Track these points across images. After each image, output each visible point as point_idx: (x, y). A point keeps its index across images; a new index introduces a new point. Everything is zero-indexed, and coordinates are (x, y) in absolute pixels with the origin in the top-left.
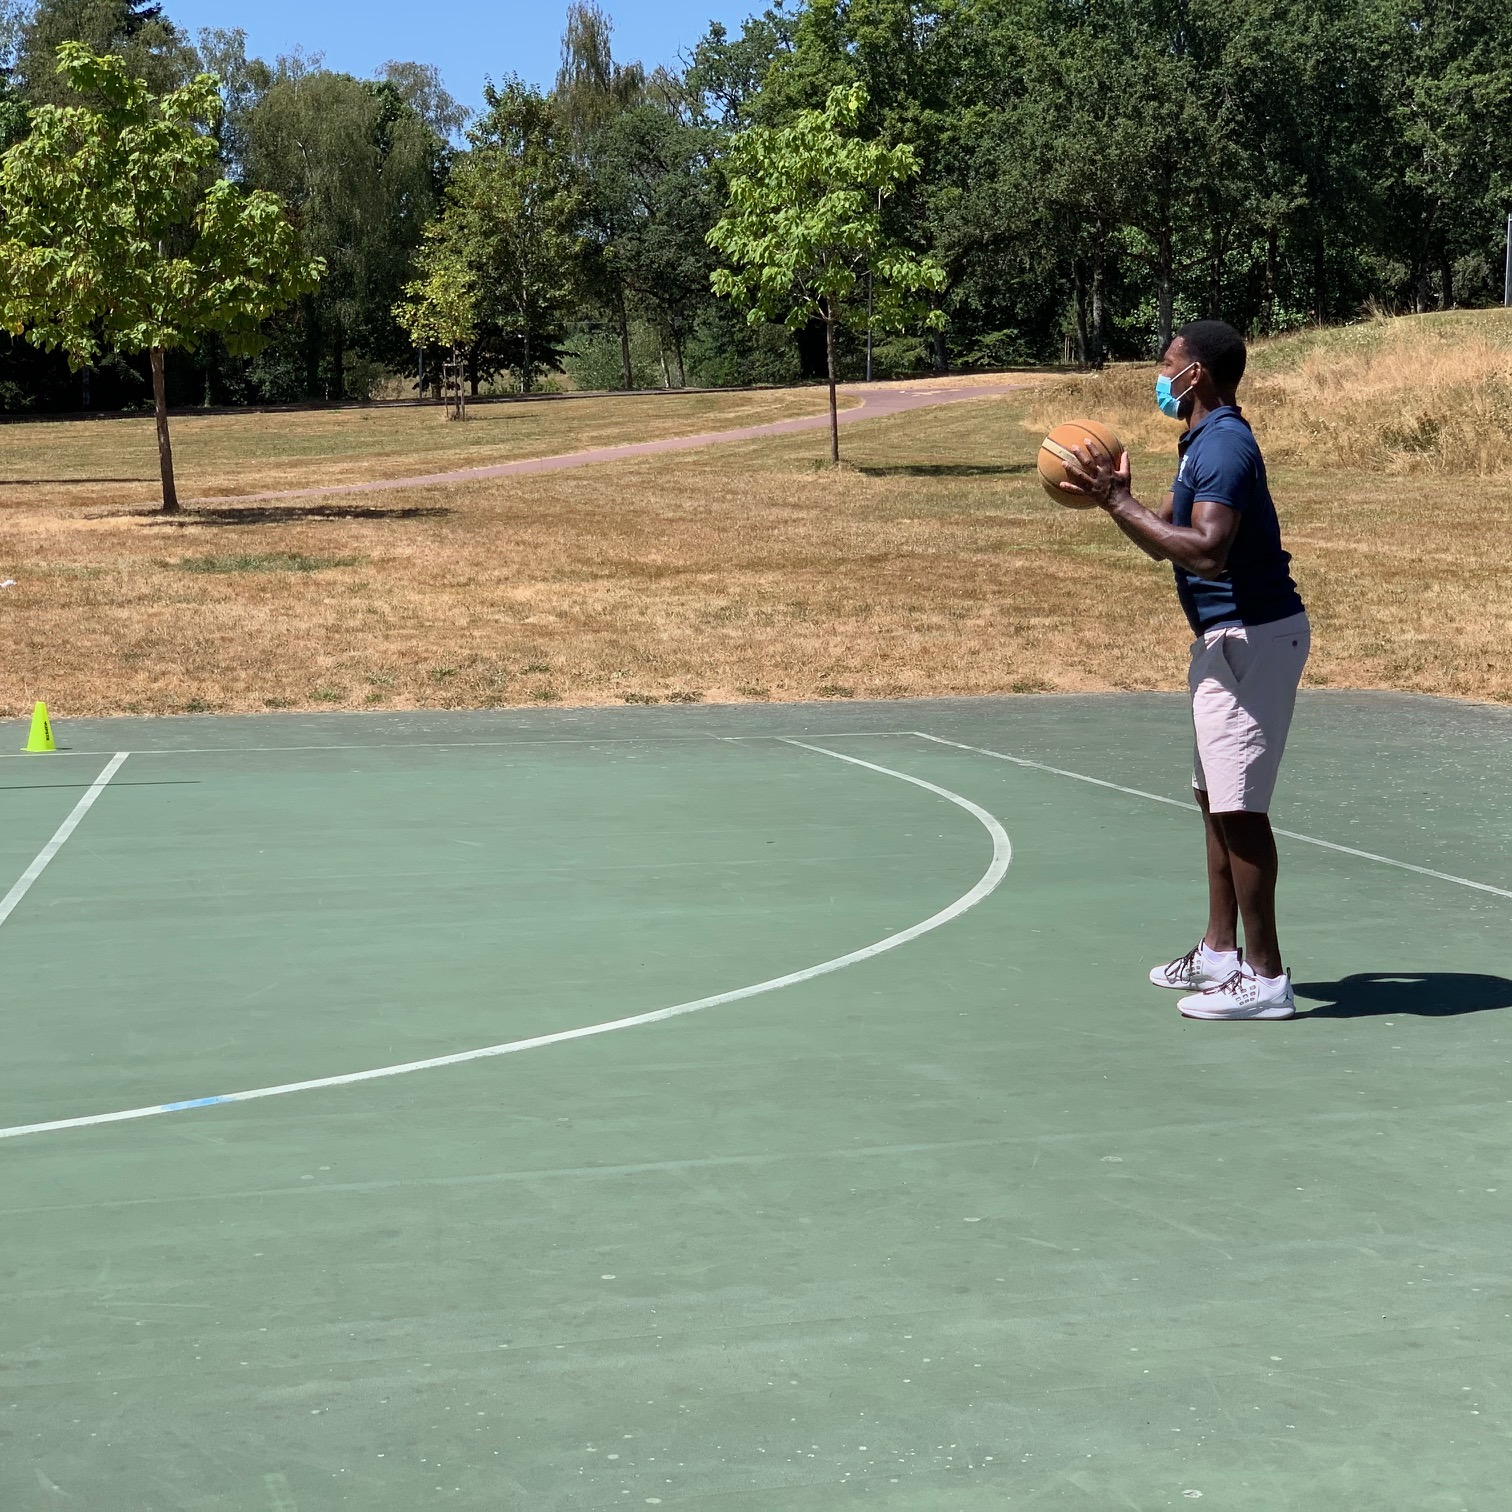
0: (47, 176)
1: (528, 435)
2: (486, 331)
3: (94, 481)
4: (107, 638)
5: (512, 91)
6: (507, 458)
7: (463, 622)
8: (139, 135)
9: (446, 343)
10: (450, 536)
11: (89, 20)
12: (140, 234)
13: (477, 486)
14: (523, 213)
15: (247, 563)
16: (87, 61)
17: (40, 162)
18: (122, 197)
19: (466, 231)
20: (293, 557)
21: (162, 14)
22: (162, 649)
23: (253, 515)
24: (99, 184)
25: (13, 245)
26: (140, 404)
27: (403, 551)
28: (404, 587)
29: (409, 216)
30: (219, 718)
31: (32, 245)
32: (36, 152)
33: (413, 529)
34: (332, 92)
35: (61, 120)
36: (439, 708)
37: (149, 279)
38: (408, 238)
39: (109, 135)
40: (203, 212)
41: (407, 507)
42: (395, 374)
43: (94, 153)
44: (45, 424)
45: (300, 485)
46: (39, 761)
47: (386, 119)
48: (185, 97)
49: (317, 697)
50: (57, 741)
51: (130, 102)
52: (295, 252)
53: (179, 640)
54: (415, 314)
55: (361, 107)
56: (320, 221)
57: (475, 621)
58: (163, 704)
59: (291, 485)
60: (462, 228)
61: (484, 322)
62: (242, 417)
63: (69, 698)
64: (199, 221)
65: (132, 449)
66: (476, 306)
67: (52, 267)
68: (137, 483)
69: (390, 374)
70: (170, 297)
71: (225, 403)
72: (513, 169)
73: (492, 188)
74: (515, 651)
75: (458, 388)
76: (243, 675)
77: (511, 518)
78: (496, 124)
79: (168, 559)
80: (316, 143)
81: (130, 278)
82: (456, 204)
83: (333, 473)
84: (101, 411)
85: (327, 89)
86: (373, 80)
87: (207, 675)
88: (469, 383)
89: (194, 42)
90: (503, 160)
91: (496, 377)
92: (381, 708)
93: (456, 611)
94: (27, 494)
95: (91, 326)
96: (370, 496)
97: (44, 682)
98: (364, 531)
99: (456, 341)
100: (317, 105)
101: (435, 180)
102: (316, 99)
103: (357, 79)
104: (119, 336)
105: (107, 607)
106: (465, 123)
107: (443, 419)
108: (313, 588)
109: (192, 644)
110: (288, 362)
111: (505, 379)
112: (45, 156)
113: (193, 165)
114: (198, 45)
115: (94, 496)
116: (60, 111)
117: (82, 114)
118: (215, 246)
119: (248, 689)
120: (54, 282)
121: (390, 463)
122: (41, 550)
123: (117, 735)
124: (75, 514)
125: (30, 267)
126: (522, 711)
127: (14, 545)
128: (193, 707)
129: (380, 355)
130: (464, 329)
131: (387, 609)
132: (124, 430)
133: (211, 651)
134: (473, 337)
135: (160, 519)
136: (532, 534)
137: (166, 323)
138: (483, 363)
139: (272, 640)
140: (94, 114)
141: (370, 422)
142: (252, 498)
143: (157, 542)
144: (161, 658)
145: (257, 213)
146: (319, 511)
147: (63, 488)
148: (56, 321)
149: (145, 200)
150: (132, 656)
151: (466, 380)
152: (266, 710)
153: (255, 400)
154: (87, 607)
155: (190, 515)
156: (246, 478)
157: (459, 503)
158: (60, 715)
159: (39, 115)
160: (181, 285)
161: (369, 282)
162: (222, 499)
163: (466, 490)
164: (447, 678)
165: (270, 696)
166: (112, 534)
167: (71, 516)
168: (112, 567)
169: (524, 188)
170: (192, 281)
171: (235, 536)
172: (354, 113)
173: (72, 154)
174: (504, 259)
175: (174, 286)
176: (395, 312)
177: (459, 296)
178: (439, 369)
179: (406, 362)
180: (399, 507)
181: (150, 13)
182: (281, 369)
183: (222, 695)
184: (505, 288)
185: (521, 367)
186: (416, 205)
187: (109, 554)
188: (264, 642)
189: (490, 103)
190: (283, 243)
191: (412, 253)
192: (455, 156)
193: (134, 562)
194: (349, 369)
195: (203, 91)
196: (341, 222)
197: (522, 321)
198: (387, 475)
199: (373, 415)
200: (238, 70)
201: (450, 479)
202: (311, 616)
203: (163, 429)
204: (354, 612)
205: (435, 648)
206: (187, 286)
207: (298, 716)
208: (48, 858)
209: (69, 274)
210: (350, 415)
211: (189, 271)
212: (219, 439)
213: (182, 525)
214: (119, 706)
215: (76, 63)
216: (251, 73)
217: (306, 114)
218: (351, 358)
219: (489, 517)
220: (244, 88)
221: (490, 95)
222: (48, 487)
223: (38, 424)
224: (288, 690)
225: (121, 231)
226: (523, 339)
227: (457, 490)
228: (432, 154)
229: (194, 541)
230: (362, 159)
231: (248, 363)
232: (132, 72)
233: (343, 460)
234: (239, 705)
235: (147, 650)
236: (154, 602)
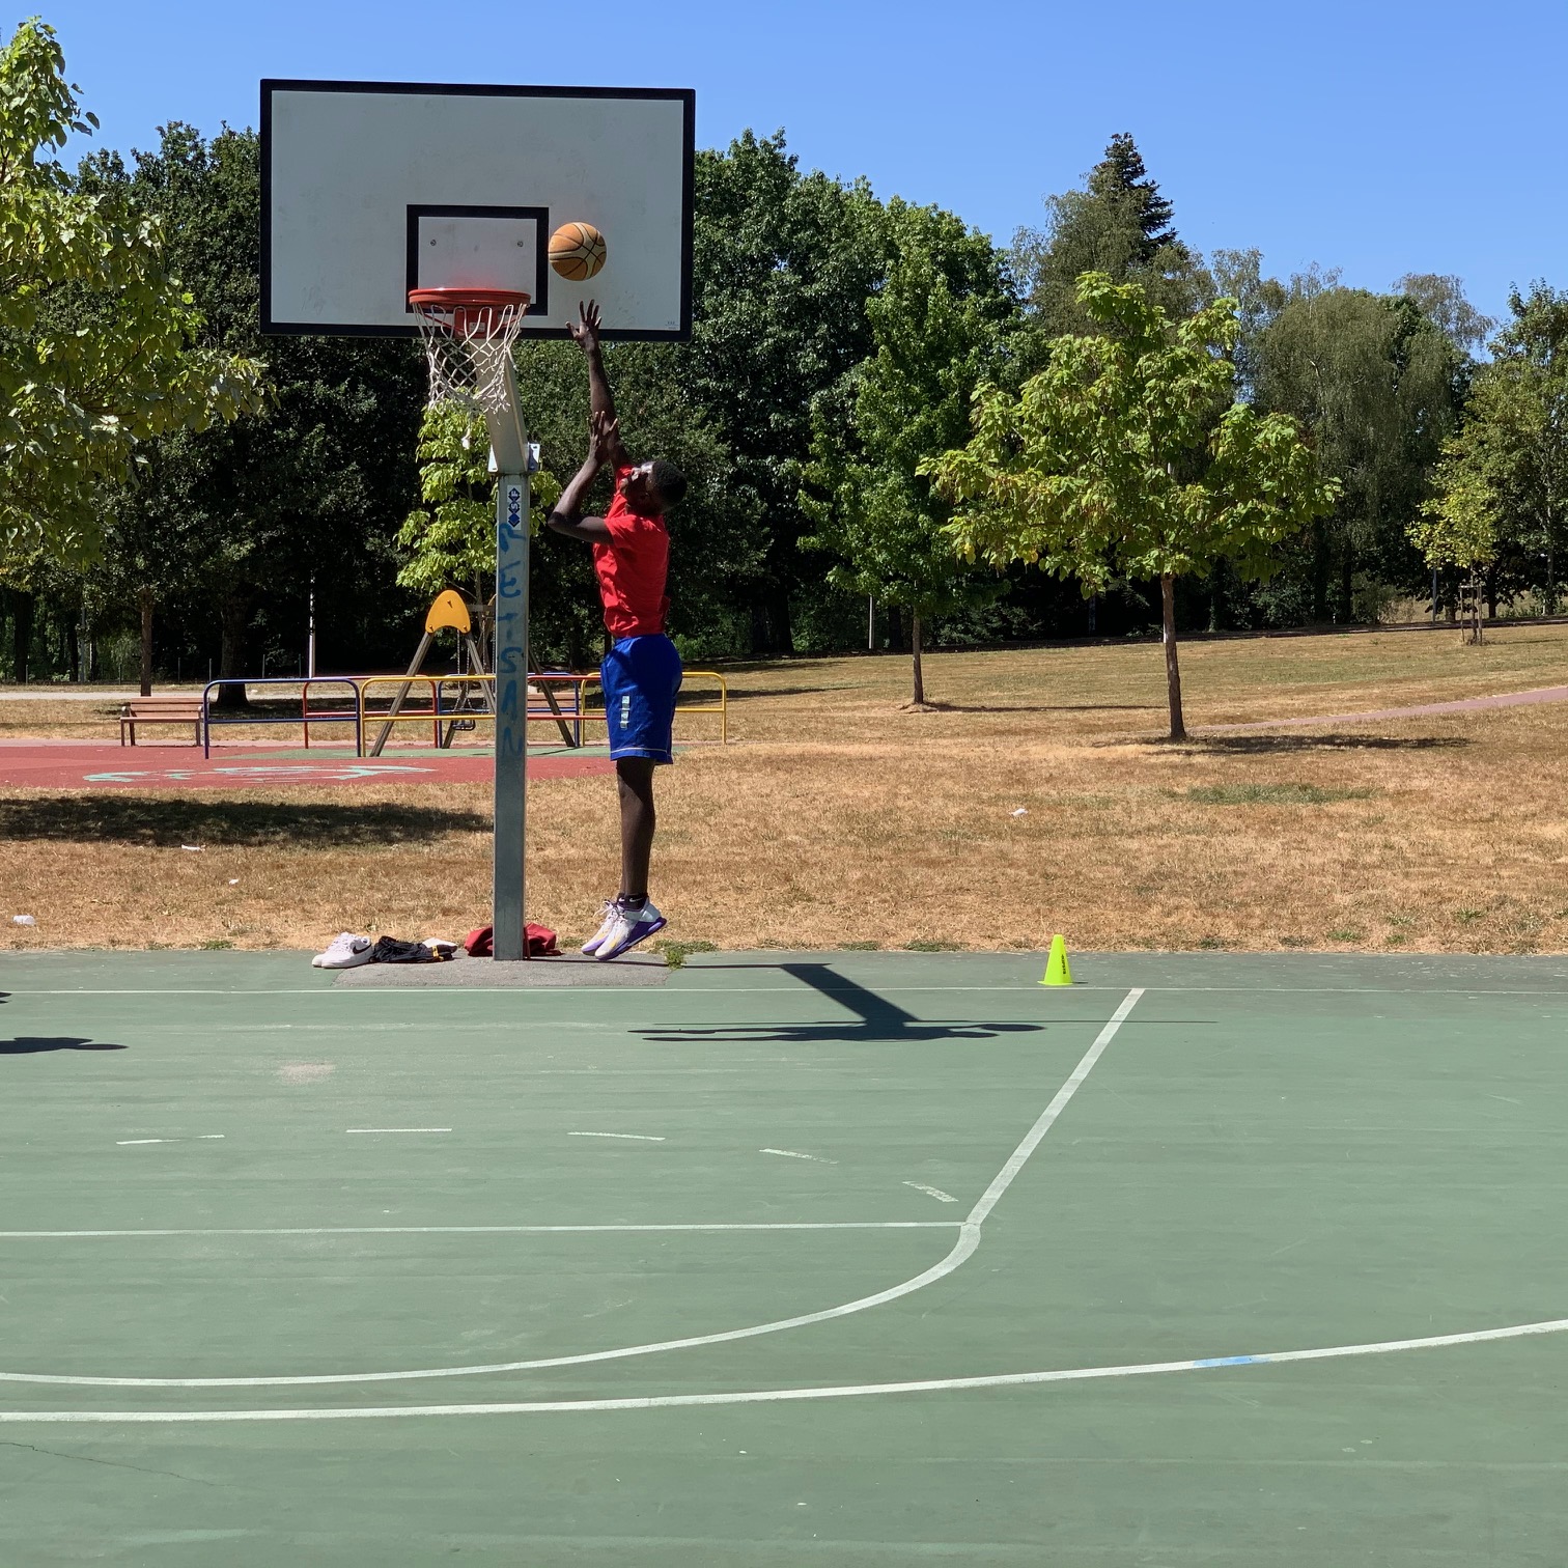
0: (1065, 405)
1: (1552, 661)
2: (1507, 550)
3: (1100, 707)
4: (1119, 871)
5: (1540, 299)
6: (1529, 684)
7: (1489, 860)
8: (1156, 362)
9: (1463, 563)
10: (1470, 768)
11: (1104, 248)
12: (1155, 460)
13: (1498, 714)
14: (1549, 426)
15: (1256, 794)
16: (1106, 290)
17: (1058, 392)
18: (1136, 424)
19: (1486, 446)
20: (1304, 788)
21: (1177, 238)
22: (1175, 882)
23: (1262, 744)
24: (1116, 413)
25: (1030, 474)
26: (1144, 629)
27: (1420, 783)
28: (1422, 822)
29: (1426, 432)
30: (1234, 956)
31: (1049, 473)
32: (1055, 382)
33: (1430, 760)
34: (1349, 308)
35: (1079, 350)
36: (1465, 952)
37: (1163, 506)
38: (1425, 455)
39: (1127, 362)
40: (1218, 436)
41: (1422, 737)
42: (1407, 596)
43: (1111, 382)
44: (1051, 650)
45: (1306, 712)
46: (1055, 994)
47: (1404, 334)
48: (1203, 322)
49: (1336, 937)
50: (1073, 975)
51: (1147, 329)
52: (1310, 472)
53: (1191, 873)
54: (1431, 534)
55: (1377, 323)
56: (1332, 441)
57: (1501, 860)
58: (1177, 940)
59: (1299, 712)
60: (1482, 443)
61: (1504, 541)
62: (1247, 642)
63: (1083, 931)
64: (1213, 445)
65: (1137, 675)
66: (1496, 524)
67: (1068, 495)
68: (1142, 710)
69: (1400, 597)
70: (1183, 523)
71: (1230, 627)
72: (1539, 380)
73: (1515, 401)
74: (1547, 893)
75: (1475, 610)
76: (1258, 911)
77: (1537, 750)
78: (1521, 334)
79: (1176, 789)
80: (1330, 361)
81: (1144, 505)
82: (1475, 418)
83: (1342, 700)
84: (1106, 636)
85: (1342, 307)
86: (1390, 294)
87: (1220, 910)
88: (1487, 605)
89: (1209, 265)
90: (1528, 371)
91: (1516, 598)
92: (1403, 950)
93: (1480, 848)
94: (1035, 720)
95: (1105, 554)
96: (1382, 724)
97: (1059, 915)
98: (1377, 762)
99: (1473, 561)
100: (1333, 323)
101: (1454, 394)
102: (1331, 316)
103: (1374, 294)
104: (1132, 563)
105: (1117, 838)
106: (1488, 334)
107: (1459, 643)
108: (1325, 821)
109: (1204, 877)
110: (1295, 585)
111: (1526, 601)
112: (1063, 386)
113: (1209, 390)
114: (1212, 268)
115: (1100, 723)
116: (1078, 341)
117: (1100, 343)
118: (1229, 471)
119: (1263, 926)
120: (1070, 510)
121: (1401, 690)
122: (1050, 779)
123: (1133, 972)
124: (1083, 742)
125: (1046, 496)
126: (1555, 958)
127: (1025, 773)
128: (1207, 943)
129: (1390, 577)
130: (1483, 549)
131: (1405, 844)
132: (1130, 656)
133: (1225, 885)
134: (1492, 557)
135: (1167, 747)
136: (1561, 767)
137: (1176, 548)
138: (1502, 584)
139: (1285, 875)
140: (1112, 343)
141: (1380, 646)
142: (1258, 725)
143: (1165, 771)
144: (1174, 892)
145: (1272, 437)
146: (1329, 740)
147: (1070, 715)
148: (1069, 549)
149: (1161, 426)
150: (1145, 889)
151: (1483, 602)
152: (1281, 948)
153: (1259, 624)
154: (1096, 838)
155: (1197, 743)
156: (1253, 705)
157: (1478, 733)
158: (1074, 948)
159: (1058, 346)
160: (1194, 511)
161: (1382, 502)
162: (1228, 727)
163: (1484, 719)
164: (1474, 921)
165: (1286, 934)
166: (1120, 762)
167: (1079, 744)
168: (1120, 796)
169: (1550, 400)
170: (1205, 507)
171: (1243, 766)
172: (1370, 330)
173: (1090, 384)
174: (1528, 474)
175: (1187, 512)
176: (1409, 532)
177: (1478, 515)
178: (1455, 590)
179: (1419, 584)
180: (1413, 736)
181: (1165, 239)
182: (1287, 592)
183: (1237, 933)
184: (1527, 504)
185: (1544, 588)
186: (1434, 421)
187: (1117, 784)
188: (1278, 878)
189: (1516, 312)
190: (1298, 465)
191: (1427, 470)
192: (1477, 369)
193: (1143, 792)
194: (1357, 591)
195: (1221, 315)
196: (1354, 441)
197: (1545, 540)
198: (1400, 703)
199: (1383, 639)
200: (1252, 291)
201: (1468, 707)
202: (1325, 849)
203: (1172, 656)
204: (1369, 847)
205: (1459, 888)
206: (1200, 512)
207: (1315, 956)
208: (1069, 1095)
209: (1084, 502)
210: (1359, 640)
211: (1202, 496)
212: (1224, 665)
213: (1189, 753)
214: (1133, 941)
215: (1096, 293)
216: (1265, 295)
217: (1320, 332)
218: (1361, 580)
219: (1512, 749)
220: (1258, 310)
221: (1516, 304)
222: (1056, 714)
223: (1045, 650)
224: (1305, 928)
225: (1135, 458)
226: (1546, 558)
227: (1477, 719)
228: (1451, 367)
229: (1202, 771)
230: (1375, 377)
231: (1252, 587)
232: (1149, 299)
233: (1353, 686)
234: (1254, 943)
235: (1159, 883)
236: (1163, 833)
